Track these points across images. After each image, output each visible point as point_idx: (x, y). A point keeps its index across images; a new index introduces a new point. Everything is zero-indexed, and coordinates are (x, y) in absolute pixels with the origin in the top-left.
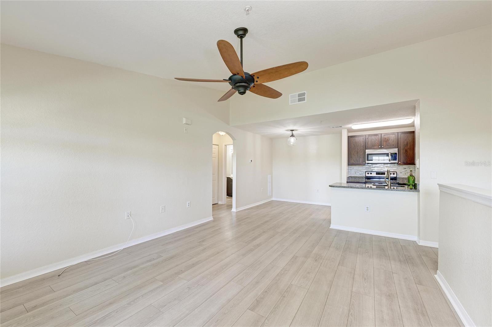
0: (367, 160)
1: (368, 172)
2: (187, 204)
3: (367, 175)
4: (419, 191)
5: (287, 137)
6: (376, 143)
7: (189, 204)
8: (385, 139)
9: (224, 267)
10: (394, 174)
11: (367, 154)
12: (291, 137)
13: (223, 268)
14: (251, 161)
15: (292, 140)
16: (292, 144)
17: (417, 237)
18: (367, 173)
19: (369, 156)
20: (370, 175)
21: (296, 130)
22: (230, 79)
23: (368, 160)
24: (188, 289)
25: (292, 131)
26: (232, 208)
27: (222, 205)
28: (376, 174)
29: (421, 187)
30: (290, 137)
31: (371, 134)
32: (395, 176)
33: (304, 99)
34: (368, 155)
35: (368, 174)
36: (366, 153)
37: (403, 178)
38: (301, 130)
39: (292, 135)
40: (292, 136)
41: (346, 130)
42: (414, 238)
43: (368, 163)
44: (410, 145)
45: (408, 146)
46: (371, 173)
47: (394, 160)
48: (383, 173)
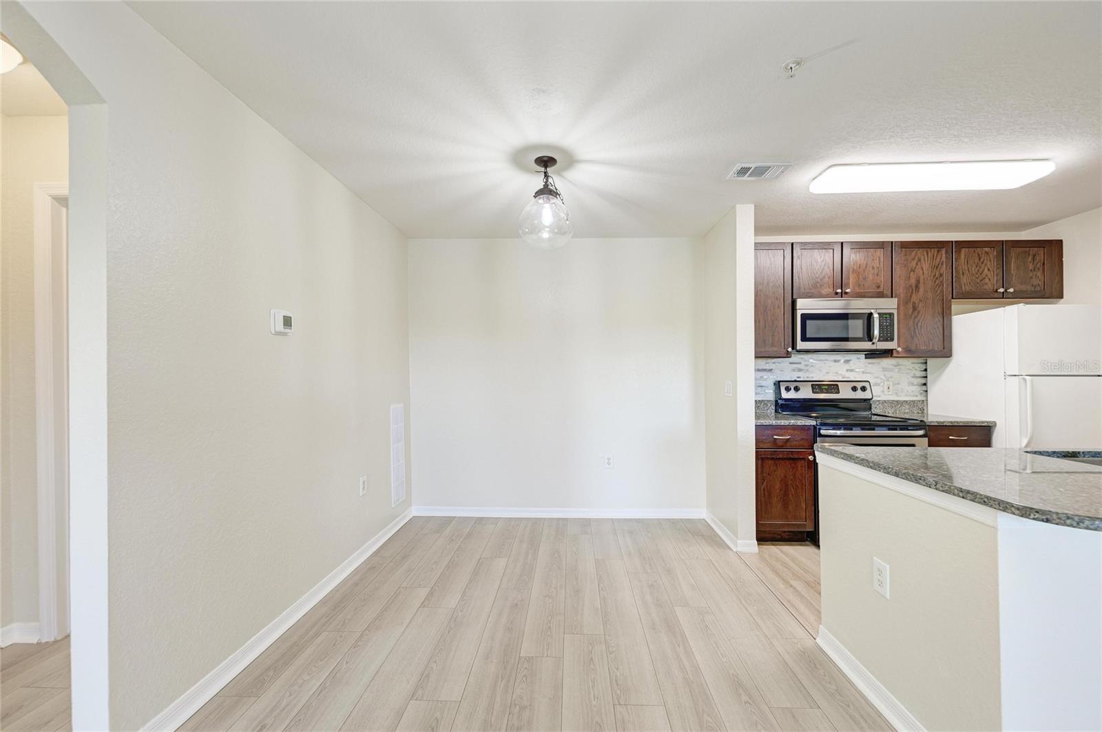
0: (802, 340)
1: (788, 384)
3: (785, 395)
6: (824, 277)
8: (854, 261)
10: (864, 389)
11: (802, 315)
12: (541, 200)
14: (287, 322)
16: (544, 235)
18: (783, 386)
19: (808, 322)
20: (792, 395)
21: (569, 162)
23: (804, 339)
25: (546, 162)
28: (813, 392)
30: (537, 196)
31: (810, 243)
32: (867, 395)
34: (805, 317)
35: (788, 389)
36: (799, 313)
37: (885, 401)
39: (546, 185)
40: (547, 191)
41: (753, 207)
43: (799, 351)
44: (926, 292)
45: (922, 289)
46: (797, 389)
47: (887, 340)
48: (833, 387)
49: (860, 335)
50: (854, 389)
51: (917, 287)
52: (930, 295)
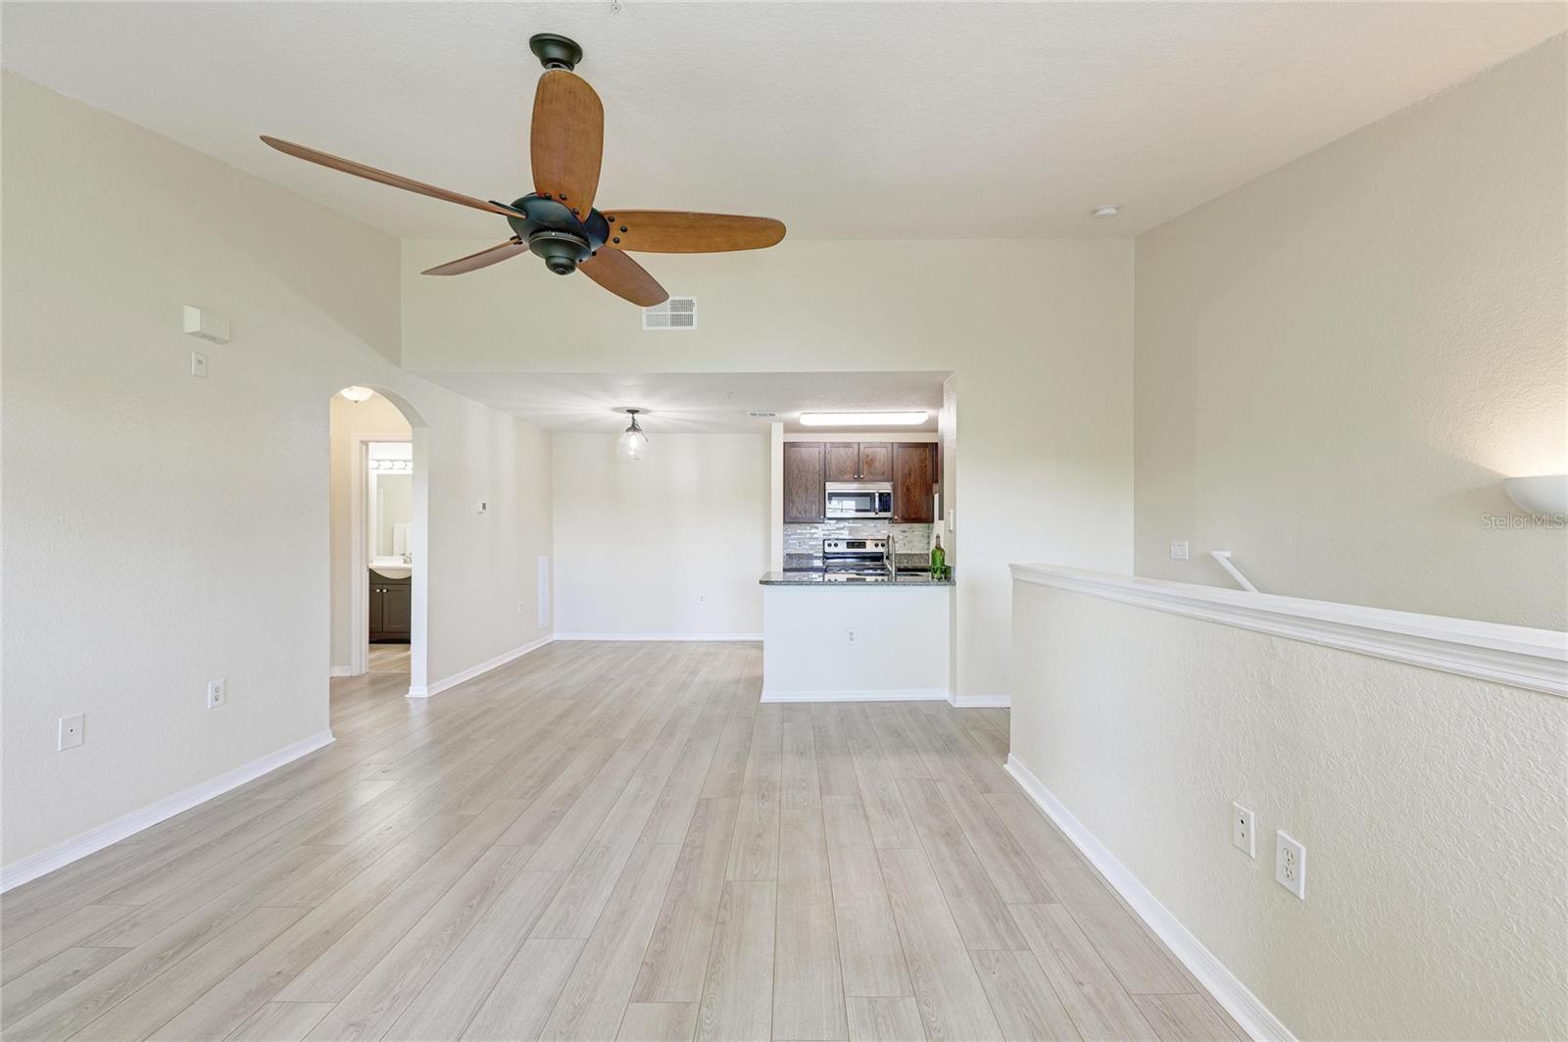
1: (830, 542)
2: (210, 695)
3: (827, 549)
4: (954, 584)
5: (612, 432)
6: (847, 467)
7: (217, 690)
8: (868, 456)
9: (475, 902)
10: (883, 545)
11: (829, 493)
12: (630, 433)
13: (471, 907)
14: (484, 506)
15: (634, 441)
16: (632, 453)
17: (947, 691)
18: (827, 543)
19: (833, 499)
20: (833, 549)
21: (646, 411)
22: (519, 205)
24: (352, 1029)
25: (633, 412)
26: (410, 684)
27: (351, 679)
28: (848, 547)
29: (959, 575)
30: (628, 430)
31: (837, 443)
32: (886, 549)
33: (689, 321)
34: (830, 496)
35: (830, 545)
36: (827, 492)
37: (901, 554)
38: (660, 411)
39: (633, 425)
40: (634, 428)
41: (782, 424)
42: (943, 694)
43: (830, 519)
44: (916, 477)
45: (913, 477)
46: (836, 545)
47: (885, 511)
48: (862, 544)
49: (869, 508)
50: (877, 545)
51: (910, 474)
52: (919, 480)
